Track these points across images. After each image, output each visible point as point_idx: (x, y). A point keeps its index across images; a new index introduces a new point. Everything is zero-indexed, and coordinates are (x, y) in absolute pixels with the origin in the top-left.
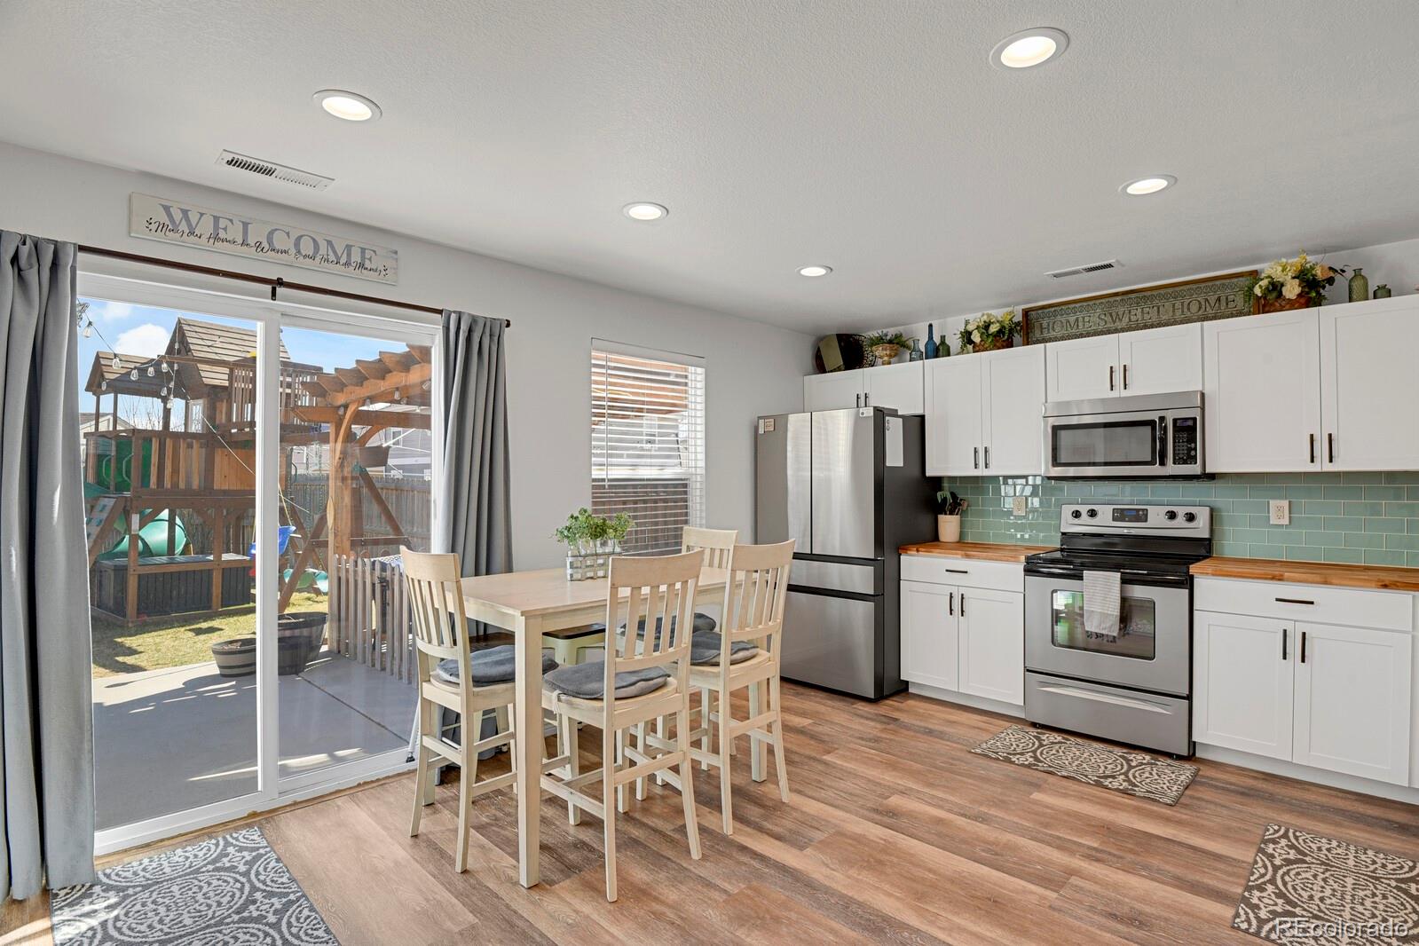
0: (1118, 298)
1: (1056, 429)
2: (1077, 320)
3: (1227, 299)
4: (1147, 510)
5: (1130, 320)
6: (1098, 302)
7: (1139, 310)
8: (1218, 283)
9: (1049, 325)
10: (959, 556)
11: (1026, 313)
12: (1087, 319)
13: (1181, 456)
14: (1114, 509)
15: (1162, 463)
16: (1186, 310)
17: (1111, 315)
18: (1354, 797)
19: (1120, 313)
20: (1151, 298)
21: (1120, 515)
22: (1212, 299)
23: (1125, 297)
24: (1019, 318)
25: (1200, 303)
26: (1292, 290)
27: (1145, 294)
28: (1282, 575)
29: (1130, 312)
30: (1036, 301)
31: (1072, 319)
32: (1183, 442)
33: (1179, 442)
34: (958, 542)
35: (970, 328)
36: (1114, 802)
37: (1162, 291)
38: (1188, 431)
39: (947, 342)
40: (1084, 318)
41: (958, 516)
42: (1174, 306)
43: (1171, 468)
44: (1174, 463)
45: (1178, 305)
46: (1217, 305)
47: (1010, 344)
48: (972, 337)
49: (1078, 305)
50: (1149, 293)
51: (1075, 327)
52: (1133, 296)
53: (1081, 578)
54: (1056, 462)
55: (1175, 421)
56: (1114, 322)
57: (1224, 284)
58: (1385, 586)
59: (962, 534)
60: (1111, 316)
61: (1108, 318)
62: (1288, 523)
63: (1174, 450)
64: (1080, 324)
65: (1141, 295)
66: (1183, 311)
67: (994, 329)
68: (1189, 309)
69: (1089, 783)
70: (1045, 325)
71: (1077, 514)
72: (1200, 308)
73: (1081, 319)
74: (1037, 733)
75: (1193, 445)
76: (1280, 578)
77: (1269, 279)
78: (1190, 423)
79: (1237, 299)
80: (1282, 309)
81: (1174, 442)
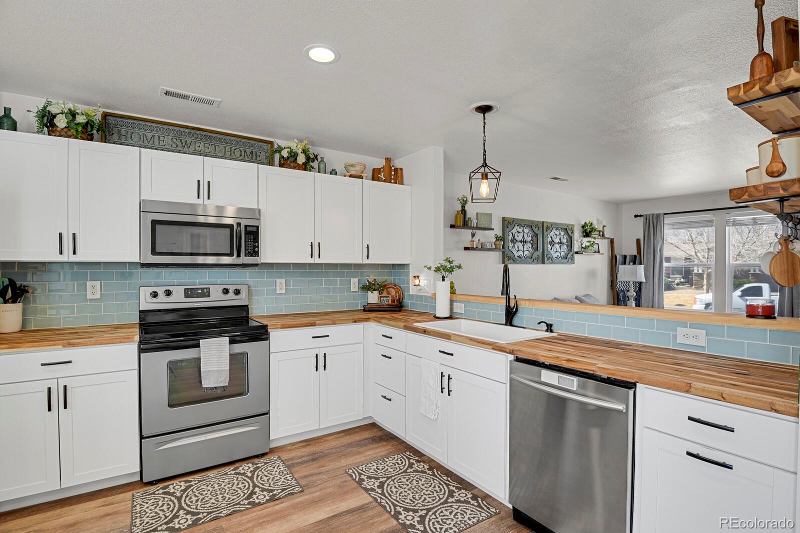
0: (187, 131)
1: (154, 223)
2: (153, 137)
3: (256, 153)
4: (209, 288)
5: (195, 149)
6: (171, 128)
7: (202, 144)
8: (252, 142)
9: (127, 133)
10: (60, 347)
11: (105, 116)
12: (161, 139)
13: (249, 251)
14: (185, 289)
15: (239, 255)
16: (232, 153)
17: (181, 140)
18: (343, 434)
19: (188, 142)
20: (212, 138)
21: (189, 293)
22: (249, 151)
23: (192, 131)
24: (98, 118)
25: (241, 152)
26: (301, 159)
27: (207, 133)
28: (315, 323)
29: (195, 144)
30: (118, 109)
31: (149, 135)
32: (251, 241)
33: (248, 241)
34: (21, 331)
35: (53, 110)
36: (277, 512)
37: (218, 136)
38: (253, 234)
39: (13, 115)
40: (159, 137)
41: (21, 304)
42: (225, 148)
43: (244, 259)
44: (245, 256)
45: (228, 149)
46: (251, 156)
47: (91, 138)
48: (55, 121)
49: (154, 125)
50: (209, 134)
51: (151, 142)
52: (198, 132)
53: (198, 346)
54: (154, 252)
55: (246, 226)
56: (184, 147)
57: (255, 144)
58: (355, 322)
59: (24, 322)
60: (182, 142)
61: (179, 143)
62: (285, 292)
63: (245, 247)
64: (155, 141)
65: (204, 133)
66: (231, 154)
67: (81, 119)
68: (234, 153)
69: (248, 509)
70: (123, 132)
71: (155, 295)
72: (241, 155)
73: (156, 137)
74: (162, 488)
75: (256, 244)
76: (313, 325)
77: (289, 150)
78: (255, 229)
79: (262, 155)
80: (294, 168)
81: (245, 241)
